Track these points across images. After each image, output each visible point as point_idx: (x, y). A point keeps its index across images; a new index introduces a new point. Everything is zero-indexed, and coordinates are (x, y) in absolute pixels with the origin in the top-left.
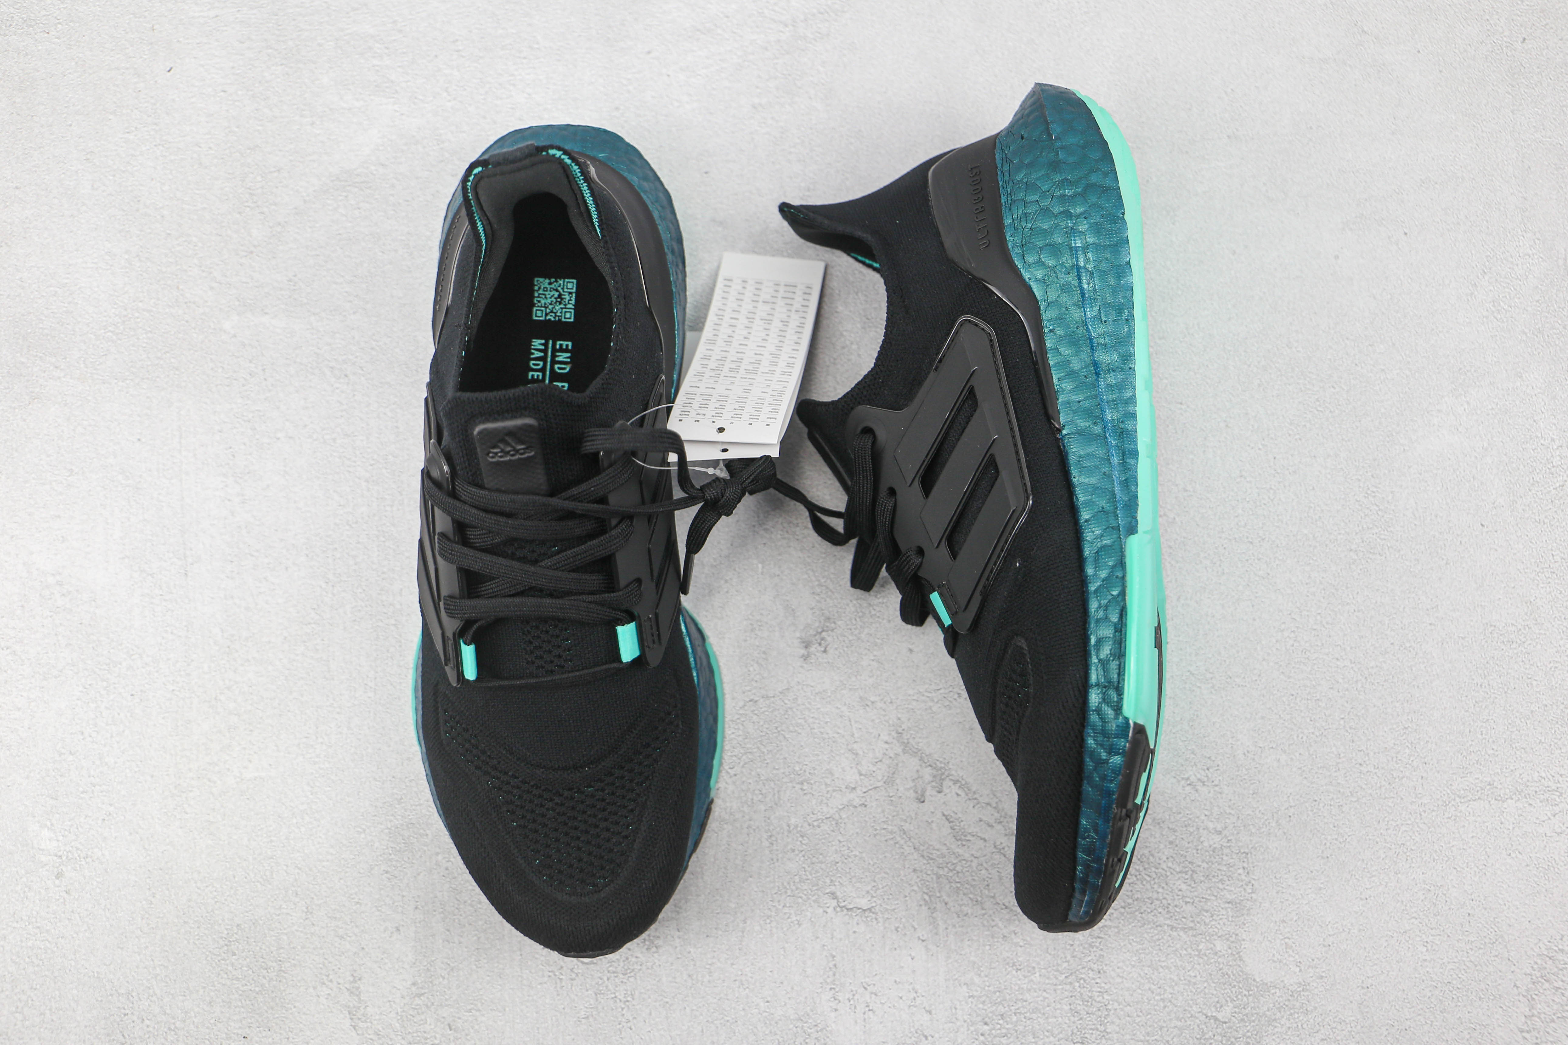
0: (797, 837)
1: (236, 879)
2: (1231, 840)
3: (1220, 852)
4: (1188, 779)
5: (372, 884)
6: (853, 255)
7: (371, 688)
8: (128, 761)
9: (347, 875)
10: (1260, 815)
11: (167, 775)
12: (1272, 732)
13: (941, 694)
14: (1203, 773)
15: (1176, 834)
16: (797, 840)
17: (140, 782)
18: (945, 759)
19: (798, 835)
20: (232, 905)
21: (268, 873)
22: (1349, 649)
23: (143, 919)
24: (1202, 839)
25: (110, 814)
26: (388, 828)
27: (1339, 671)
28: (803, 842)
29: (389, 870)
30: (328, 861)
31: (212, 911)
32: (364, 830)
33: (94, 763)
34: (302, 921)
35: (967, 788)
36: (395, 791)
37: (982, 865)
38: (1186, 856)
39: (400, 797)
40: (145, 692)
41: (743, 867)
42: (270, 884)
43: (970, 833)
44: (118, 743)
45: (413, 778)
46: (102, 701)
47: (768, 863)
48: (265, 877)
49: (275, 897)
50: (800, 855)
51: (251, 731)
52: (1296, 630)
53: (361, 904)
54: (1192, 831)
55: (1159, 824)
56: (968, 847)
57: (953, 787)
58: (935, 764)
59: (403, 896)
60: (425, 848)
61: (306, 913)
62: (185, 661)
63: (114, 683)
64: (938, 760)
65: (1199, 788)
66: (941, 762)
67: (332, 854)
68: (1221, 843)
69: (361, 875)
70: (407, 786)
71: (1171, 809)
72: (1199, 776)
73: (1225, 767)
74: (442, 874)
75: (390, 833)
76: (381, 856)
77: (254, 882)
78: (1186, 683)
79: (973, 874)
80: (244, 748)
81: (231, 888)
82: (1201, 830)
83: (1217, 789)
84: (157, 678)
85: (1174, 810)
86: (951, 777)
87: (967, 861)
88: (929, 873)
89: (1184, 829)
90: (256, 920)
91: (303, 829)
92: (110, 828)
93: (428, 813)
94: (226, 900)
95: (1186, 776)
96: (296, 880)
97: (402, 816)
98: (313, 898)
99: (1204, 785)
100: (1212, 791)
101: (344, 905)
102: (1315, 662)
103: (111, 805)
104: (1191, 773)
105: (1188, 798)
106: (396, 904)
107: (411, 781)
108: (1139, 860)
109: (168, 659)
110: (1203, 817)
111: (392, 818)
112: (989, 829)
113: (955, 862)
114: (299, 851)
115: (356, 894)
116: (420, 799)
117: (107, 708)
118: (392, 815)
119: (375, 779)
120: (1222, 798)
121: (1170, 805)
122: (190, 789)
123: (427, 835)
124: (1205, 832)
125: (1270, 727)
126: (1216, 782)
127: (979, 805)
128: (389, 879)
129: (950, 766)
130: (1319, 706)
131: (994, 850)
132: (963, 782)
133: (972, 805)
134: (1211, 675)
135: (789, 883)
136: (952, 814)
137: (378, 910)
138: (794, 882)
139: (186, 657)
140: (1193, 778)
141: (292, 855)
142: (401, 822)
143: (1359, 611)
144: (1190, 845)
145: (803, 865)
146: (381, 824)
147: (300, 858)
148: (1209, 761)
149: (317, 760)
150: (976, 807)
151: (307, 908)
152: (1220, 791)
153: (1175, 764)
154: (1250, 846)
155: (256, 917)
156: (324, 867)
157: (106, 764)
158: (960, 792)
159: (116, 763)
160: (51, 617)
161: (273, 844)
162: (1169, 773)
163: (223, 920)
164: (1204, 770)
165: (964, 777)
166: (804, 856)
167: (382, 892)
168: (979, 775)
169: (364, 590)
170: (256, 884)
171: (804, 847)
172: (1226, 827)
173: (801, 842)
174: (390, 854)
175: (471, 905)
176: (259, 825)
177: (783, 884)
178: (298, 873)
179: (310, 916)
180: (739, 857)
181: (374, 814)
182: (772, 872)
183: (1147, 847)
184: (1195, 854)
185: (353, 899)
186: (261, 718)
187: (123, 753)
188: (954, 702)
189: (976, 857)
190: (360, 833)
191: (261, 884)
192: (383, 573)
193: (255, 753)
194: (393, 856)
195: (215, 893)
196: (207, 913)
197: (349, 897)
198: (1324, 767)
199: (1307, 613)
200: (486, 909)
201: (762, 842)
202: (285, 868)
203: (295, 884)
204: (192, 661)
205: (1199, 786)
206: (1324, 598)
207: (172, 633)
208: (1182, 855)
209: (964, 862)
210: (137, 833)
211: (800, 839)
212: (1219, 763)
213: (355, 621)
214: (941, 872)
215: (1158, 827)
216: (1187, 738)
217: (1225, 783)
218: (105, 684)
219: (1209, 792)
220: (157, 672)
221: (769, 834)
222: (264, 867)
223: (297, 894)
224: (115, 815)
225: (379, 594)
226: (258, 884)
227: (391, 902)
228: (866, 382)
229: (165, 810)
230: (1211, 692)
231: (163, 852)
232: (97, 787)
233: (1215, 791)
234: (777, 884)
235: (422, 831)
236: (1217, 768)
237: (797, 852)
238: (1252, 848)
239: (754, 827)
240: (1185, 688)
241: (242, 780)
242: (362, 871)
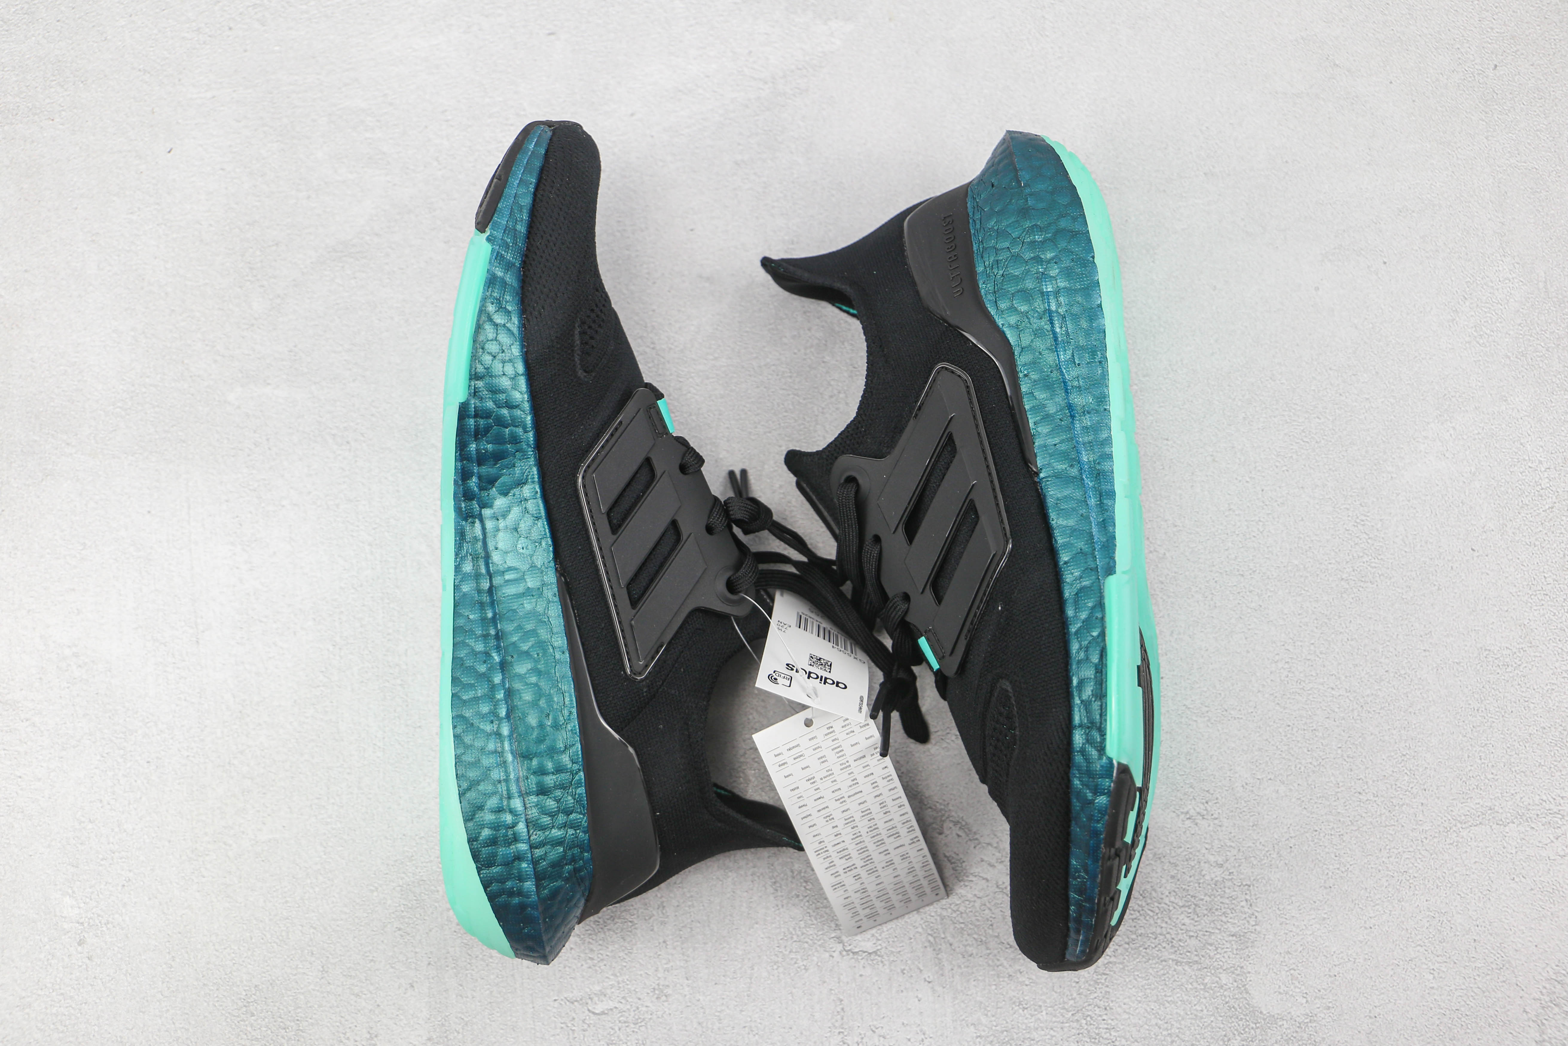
0: (801, 883)
1: (253, 940)
2: (1232, 873)
3: (1222, 886)
4: (1187, 813)
5: (385, 941)
6: (837, 305)
7: (380, 747)
8: (146, 827)
9: (361, 933)
10: (1261, 847)
11: (184, 840)
12: (1269, 764)
13: (939, 736)
14: (1202, 806)
15: (1178, 868)
16: (801, 886)
17: (158, 848)
18: (944, 800)
19: (802, 881)
20: (249, 966)
21: (284, 934)
22: (1343, 678)
23: (163, 983)
24: (1204, 873)
25: (129, 880)
26: (400, 886)
27: (1335, 700)
28: (808, 887)
29: (402, 927)
30: (342, 920)
31: (231, 973)
32: (377, 889)
33: (113, 830)
34: (318, 980)
35: (968, 828)
36: (406, 849)
37: (985, 905)
38: (1188, 890)
39: (411, 854)
40: (161, 759)
41: (749, 914)
42: (286, 944)
43: (972, 874)
44: (135, 809)
45: (422, 835)
46: (119, 769)
47: (773, 910)
48: (281, 938)
49: (292, 956)
50: (805, 900)
51: (264, 794)
52: (1290, 660)
53: (375, 962)
54: (1193, 864)
55: (1160, 858)
56: (971, 888)
57: (953, 828)
58: (935, 806)
59: (416, 953)
60: (436, 904)
61: (322, 971)
62: (199, 727)
63: (131, 751)
64: (938, 802)
66: (941, 804)
67: (346, 913)
68: (1223, 876)
69: (374, 933)
70: (417, 844)
71: (1171, 844)
72: (1198, 810)
73: (1224, 800)
74: (453, 929)
75: (402, 891)
76: (393, 913)
77: (270, 943)
78: (1182, 717)
79: (977, 914)
80: (259, 811)
81: (249, 949)
82: (1202, 864)
83: (1216, 822)
84: (172, 745)
85: (1175, 844)
86: (951, 819)
87: (970, 902)
88: (933, 914)
89: (1186, 863)
90: (274, 981)
91: (317, 889)
92: (130, 894)
93: (438, 870)
94: (243, 961)
95: (1185, 810)
96: (311, 940)
97: (413, 874)
98: (328, 957)
99: (1203, 818)
100: (1212, 825)
101: (359, 964)
102: (1309, 692)
103: (130, 871)
104: (1190, 807)
105: (1188, 832)
106: (410, 961)
107: (421, 838)
108: (1141, 895)
109: (182, 726)
110: (1204, 851)
111: (403, 875)
112: (990, 869)
113: (958, 902)
114: (314, 911)
115: (370, 951)
116: (430, 856)
117: (124, 776)
118: (404, 873)
119: (386, 838)
120: (1222, 831)
121: (1170, 840)
122: (207, 853)
123: (438, 891)
124: (1207, 865)
125: (1268, 759)
126: (1216, 816)
127: (980, 846)
128: (402, 936)
129: (951, 808)
130: (1316, 736)
131: (997, 890)
132: (964, 823)
133: (973, 846)
134: (1207, 709)
135: (794, 929)
136: (954, 855)
137: (392, 967)
138: (800, 928)
139: (199, 723)
140: (1192, 812)
141: (307, 915)
142: (412, 879)
143: (1352, 640)
144: (1192, 879)
145: (808, 911)
146: (393, 882)
147: (315, 918)
148: (1208, 795)
149: (329, 820)
150: (977, 848)
151: (323, 967)
152: (1220, 824)
153: (1174, 799)
154: (1252, 878)
155: (274, 978)
156: (338, 926)
157: (125, 831)
158: (960, 833)
159: (134, 829)
160: (68, 688)
161: (289, 905)
162: (1168, 808)
163: (241, 981)
164: (1203, 804)
165: (964, 818)
166: (808, 901)
167: (396, 949)
168: (979, 815)
169: (370, 652)
170: (273, 944)
171: (809, 892)
172: (1227, 860)
173: (805, 887)
174: (402, 911)
175: (482, 960)
176: (274, 886)
177: (788, 929)
178: (313, 933)
179: (326, 975)
180: (744, 905)
181: (385, 872)
182: (778, 918)
183: (1149, 882)
184: (1198, 888)
185: (367, 956)
186: (274, 780)
187: (141, 819)
188: (952, 744)
189: (978, 898)
190: (372, 891)
191: (277, 943)
192: (389, 634)
193: (269, 815)
194: (405, 914)
195: (233, 955)
196: (226, 974)
197: (363, 955)
198: (1323, 797)
199: (1300, 644)
200: (497, 963)
201: (766, 889)
202: (300, 928)
203: (310, 943)
204: (206, 726)
205: (1199, 820)
206: (1317, 628)
207: (185, 700)
208: (1184, 890)
209: (967, 903)
210: (156, 898)
211: (804, 884)
212: (1218, 796)
213: (362, 682)
214: (944, 913)
215: (1159, 862)
216: (1185, 772)
217: (1225, 816)
218: (122, 752)
219: (1209, 826)
220: (172, 738)
221: (774, 880)
222: (280, 927)
223: (313, 954)
224: (134, 881)
225: (385, 655)
226: (275, 945)
227: (404, 959)
228: (848, 432)
229: (183, 875)
230: (1208, 726)
231: (181, 916)
232: (117, 854)
233: (1214, 824)
234: (783, 930)
235: (433, 888)
236: (1216, 801)
237: (801, 898)
238: (1254, 880)
239: (758, 874)
240: (1181, 722)
241: (257, 842)
242: (375, 929)
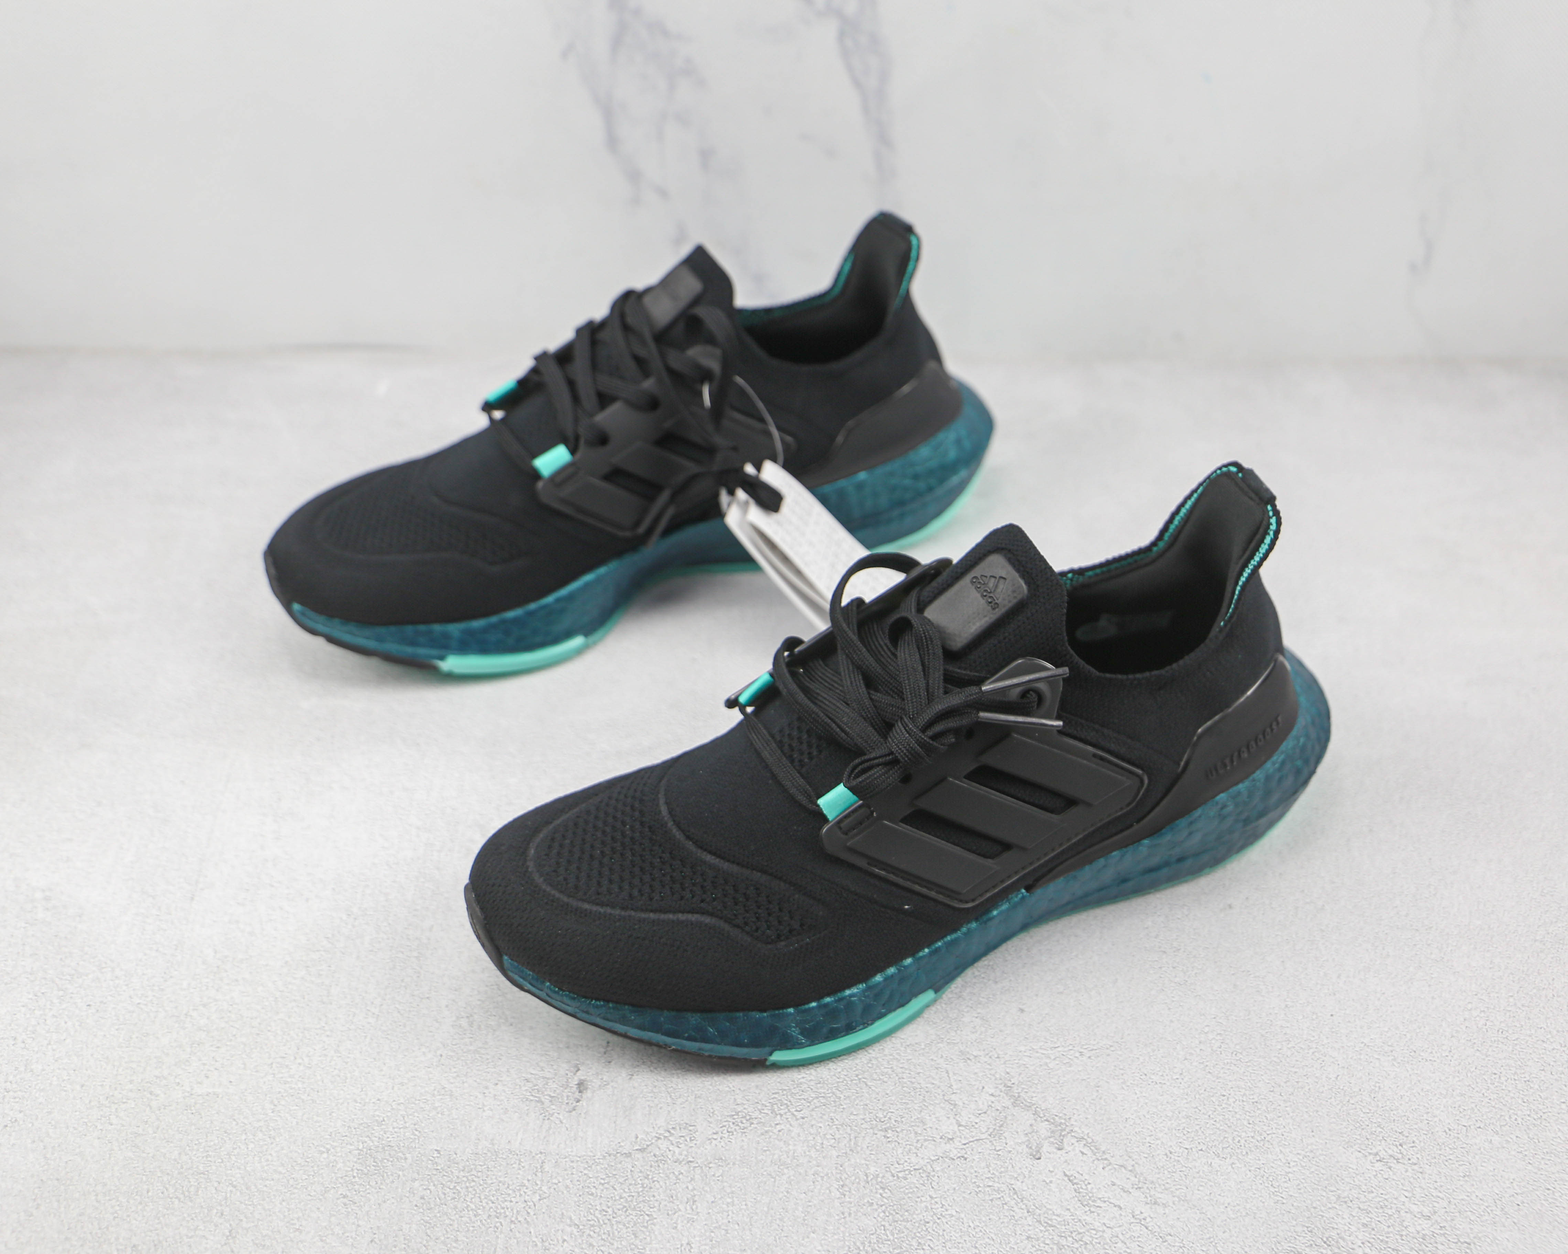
0: (876, 1189)
1: (150, 1194)
2: (1444, 1227)
3: (1432, 1241)
4: (1377, 1154)
5: (322, 1209)
7: (374, 1014)
8: (59, 1069)
9: (293, 1196)
10: (1478, 1201)
11: (102, 1085)
12: (1476, 1110)
13: (1059, 1051)
14: (1395, 1149)
15: (1370, 1215)
16: (876, 1193)
17: (65, 1091)
18: (1065, 1115)
19: (878, 1187)
20: (134, 1221)
21: (192, 1189)
22: (1555, 1032)
23: (13, 1232)
24: (1405, 1224)
25: (16, 1120)
26: (358, 1149)
27: (1548, 1053)
28: (884, 1195)
29: (349, 1194)
30: (273, 1180)
31: (107, 1228)
32: (328, 1150)
33: (16, 1069)
34: (219, 1246)
35: (1095, 1146)
36: (377, 1113)
37: (1117, 1237)
38: (1387, 1242)
39: (382, 1119)
40: (105, 1003)
41: (804, 1220)
42: (191, 1201)
43: (1100, 1199)
44: (54, 1050)
45: (402, 1101)
46: (51, 1009)
47: (837, 1217)
48: (187, 1193)
49: (193, 1215)
50: (880, 1210)
51: (218, 1047)
52: (1486, 1010)
53: (301, 1232)
54: (1390, 1213)
55: (1346, 1202)
56: (1098, 1215)
57: (1076, 1144)
58: (1054, 1119)
59: (359, 1226)
60: (401, 1173)
61: (227, 1237)
62: (163, 977)
63: (72, 993)
64: (1056, 1116)
65: (1392, 1165)
66: (1060, 1118)
67: (280, 1173)
68: (1432, 1229)
69: (310, 1198)
70: (393, 1109)
71: (1359, 1187)
72: (1390, 1152)
73: (1422, 1144)
74: (415, 1203)
75: (359, 1154)
76: (342, 1178)
77: (171, 1198)
78: (1361, 1054)
79: (1106, 1246)
80: (204, 1064)
81: (140, 1203)
82: (1403, 1213)
83: (1416, 1167)
84: (124, 991)
85: (1364, 1188)
86: (1073, 1134)
87: (1097, 1231)
88: (1047, 1242)
89: (1381, 1211)
90: (160, 1242)
91: (251, 1146)
92: (10, 1135)
93: (412, 1137)
94: (128, 1216)
95: (1374, 1151)
96: (226, 1198)
97: (379, 1138)
98: (241, 1220)
99: (1398, 1162)
100: (1410, 1169)
101: (279, 1232)
102: (1515, 1042)
103: (21, 1112)
104: (1380, 1148)
105: (1379, 1175)
106: (347, 1234)
107: (399, 1104)
108: (1325, 1242)
109: (144, 974)
110: (1403, 1199)
111: (367, 1139)
112: (1124, 1195)
113: (1081, 1231)
114: (239, 1168)
115: (298, 1219)
116: (405, 1123)
117: (54, 1016)
118: (368, 1136)
119: (356, 1101)
120: (1424, 1179)
121: (1357, 1183)
122: (124, 1101)
123: (406, 1159)
124: (1408, 1215)
125: (1473, 1105)
126: (1414, 1160)
127: (1110, 1167)
128: (345, 1204)
129: (1072, 1122)
130: (1531, 1088)
131: (1133, 1220)
132: (1090, 1140)
133: (1101, 1166)
134: (1391, 1048)
135: (863, 1243)
136: (1077, 1175)
137: (322, 1240)
138: (870, 1242)
139: (165, 973)
140: (1382, 1154)
141: (229, 1172)
142: (376, 1143)
143: (1559, 996)
144: (1391, 1229)
145: (883, 1223)
146: (351, 1144)
147: (239, 1175)
148: (1401, 1137)
149: (289, 1080)
150: (1107, 1169)
151: (230, 1232)
152: (1421, 1170)
153: (1358, 1137)
154: (1472, 1236)
155: (161, 1238)
156: (266, 1186)
157: (32, 1071)
158: (1085, 1151)
159: (43, 1070)
160: (24, 928)
161: (209, 1159)
162: (1352, 1147)
163: (117, 1239)
164: (1396, 1146)
165: (1090, 1134)
166: (884, 1212)
167: (333, 1219)
168: (1109, 1133)
169: (390, 924)
170: (174, 1200)
171: (885, 1200)
172: (1435, 1212)
173: (881, 1195)
174: (354, 1177)
175: (444, 1243)
176: (198, 1140)
177: (855, 1243)
178: (231, 1191)
179: (231, 1241)
180: (800, 1209)
181: (344, 1134)
182: (842, 1229)
183: (1333, 1228)
184: (1400, 1241)
185: (293, 1224)
186: (235, 1035)
187: (56, 1061)
188: (1075, 1060)
189: (1108, 1227)
190: (322, 1153)
191: (179, 1200)
192: (416, 910)
193: (216, 1069)
194: (357, 1179)
195: (118, 1208)
196: (100, 1229)
197: (288, 1222)
198: (1551, 1153)
199: (1496, 995)
200: (462, 1249)
201: (830, 1192)
202: (216, 1184)
203: (223, 1203)
204: (171, 977)
205: (1393, 1163)
206: (1514, 982)
207: (157, 950)
208: (1382, 1241)
209: (1094, 1232)
210: (42, 1141)
211: (881, 1191)
212: (1415, 1139)
213: (371, 951)
214: (1064, 1242)
215: (1345, 1206)
216: (1370, 1110)
217: (1426, 1162)
218: (61, 993)
219: (1407, 1171)
220: (127, 985)
221: (842, 1183)
222: (190, 1182)
223: (222, 1214)
224: (21, 1122)
225: (406, 928)
226: (176, 1202)
227: (340, 1232)
229: (86, 1121)
230: (1393, 1065)
231: (66, 1162)
232: (11, 1093)
233: (1413, 1170)
234: (847, 1243)
235: (400, 1154)
236: (1413, 1145)
237: (875, 1207)
238: (1475, 1237)
239: (822, 1175)
240: (1360, 1059)
241: (192, 1094)
242: (313, 1193)
